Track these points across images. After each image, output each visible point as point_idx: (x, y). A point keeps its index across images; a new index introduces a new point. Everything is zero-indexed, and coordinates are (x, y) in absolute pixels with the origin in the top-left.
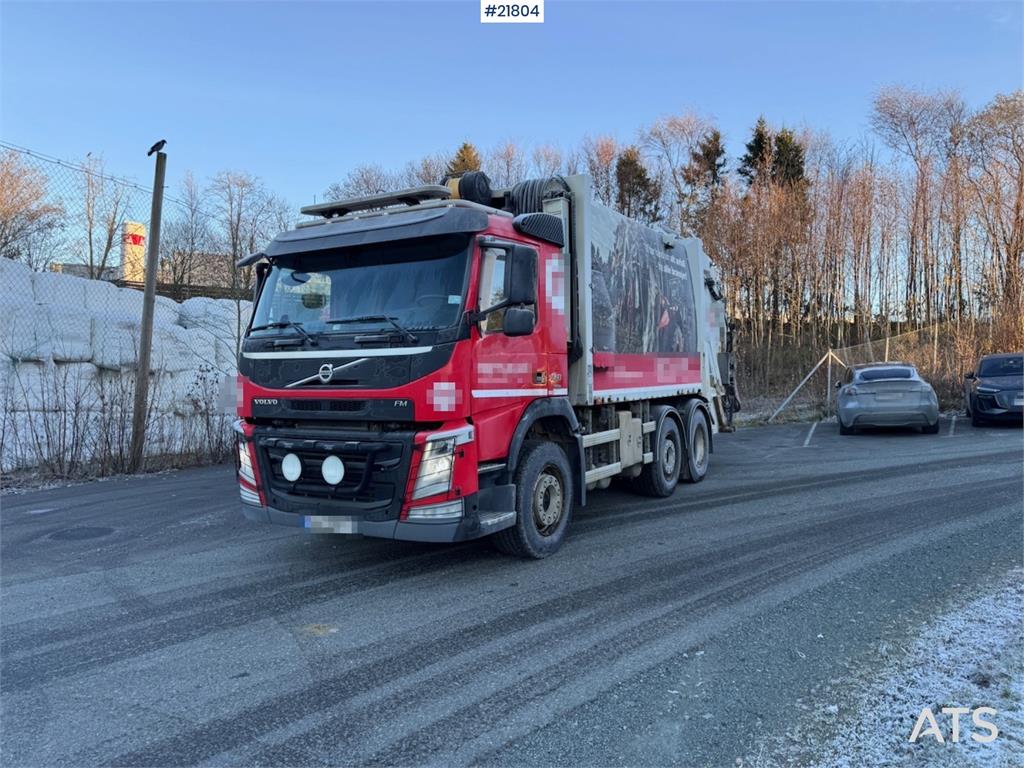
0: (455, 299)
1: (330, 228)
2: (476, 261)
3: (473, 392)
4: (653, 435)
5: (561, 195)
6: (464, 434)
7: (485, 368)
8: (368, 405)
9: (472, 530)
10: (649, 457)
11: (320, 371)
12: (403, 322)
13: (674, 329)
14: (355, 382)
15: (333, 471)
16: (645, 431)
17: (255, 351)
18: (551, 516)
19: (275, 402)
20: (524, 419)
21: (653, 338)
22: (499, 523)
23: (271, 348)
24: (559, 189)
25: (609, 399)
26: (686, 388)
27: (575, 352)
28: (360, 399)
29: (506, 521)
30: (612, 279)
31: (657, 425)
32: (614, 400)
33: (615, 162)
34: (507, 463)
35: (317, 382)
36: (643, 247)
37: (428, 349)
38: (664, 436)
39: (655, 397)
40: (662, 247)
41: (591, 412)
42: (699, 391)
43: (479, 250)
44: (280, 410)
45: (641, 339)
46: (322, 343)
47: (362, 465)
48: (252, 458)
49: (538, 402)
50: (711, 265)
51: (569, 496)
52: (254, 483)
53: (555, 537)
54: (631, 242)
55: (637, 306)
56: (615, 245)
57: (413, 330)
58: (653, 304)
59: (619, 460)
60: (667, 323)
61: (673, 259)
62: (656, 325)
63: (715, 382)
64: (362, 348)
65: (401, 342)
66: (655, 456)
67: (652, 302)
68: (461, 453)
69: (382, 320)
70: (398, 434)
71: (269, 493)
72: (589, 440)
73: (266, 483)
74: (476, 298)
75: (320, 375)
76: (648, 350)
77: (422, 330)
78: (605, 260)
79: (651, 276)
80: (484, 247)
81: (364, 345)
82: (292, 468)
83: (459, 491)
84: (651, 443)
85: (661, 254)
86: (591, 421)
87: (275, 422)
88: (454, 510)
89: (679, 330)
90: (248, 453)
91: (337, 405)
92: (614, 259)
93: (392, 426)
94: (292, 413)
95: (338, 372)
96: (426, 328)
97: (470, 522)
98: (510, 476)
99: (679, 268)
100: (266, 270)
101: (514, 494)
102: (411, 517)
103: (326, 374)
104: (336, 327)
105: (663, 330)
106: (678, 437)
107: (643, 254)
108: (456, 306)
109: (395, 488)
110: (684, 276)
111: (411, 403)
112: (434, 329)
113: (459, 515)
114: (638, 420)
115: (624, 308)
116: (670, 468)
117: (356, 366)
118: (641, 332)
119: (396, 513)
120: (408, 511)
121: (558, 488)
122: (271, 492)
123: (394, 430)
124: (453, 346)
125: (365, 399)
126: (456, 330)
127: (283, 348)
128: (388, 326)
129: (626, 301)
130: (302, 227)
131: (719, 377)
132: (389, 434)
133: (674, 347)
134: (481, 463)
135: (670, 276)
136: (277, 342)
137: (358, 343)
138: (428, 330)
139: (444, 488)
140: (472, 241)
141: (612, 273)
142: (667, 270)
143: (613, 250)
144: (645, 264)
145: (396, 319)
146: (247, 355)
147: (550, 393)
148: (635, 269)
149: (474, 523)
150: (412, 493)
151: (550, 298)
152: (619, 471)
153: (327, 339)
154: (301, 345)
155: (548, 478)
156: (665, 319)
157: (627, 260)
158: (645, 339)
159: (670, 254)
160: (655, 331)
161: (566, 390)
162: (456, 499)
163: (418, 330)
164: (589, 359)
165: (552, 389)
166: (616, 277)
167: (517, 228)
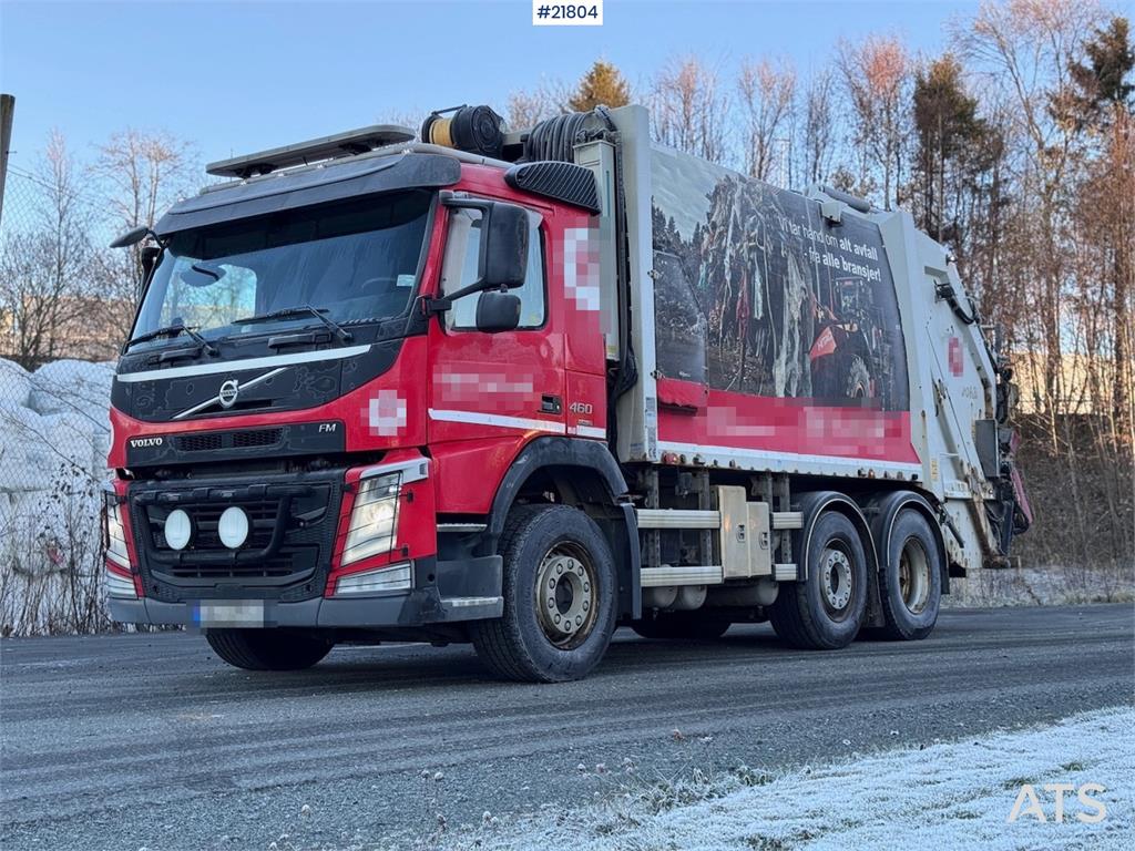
0: (406, 280)
1: (245, 190)
2: (439, 228)
3: (430, 411)
4: (796, 535)
5: (600, 136)
6: (414, 469)
7: (451, 380)
8: (284, 433)
9: (425, 608)
10: (787, 571)
11: (222, 391)
12: (335, 315)
13: (850, 362)
14: (268, 403)
15: (233, 528)
16: (777, 525)
17: (134, 370)
18: (572, 620)
19: (159, 441)
20: (520, 462)
21: (798, 373)
22: (472, 608)
23: (156, 364)
24: (601, 127)
25: (696, 460)
26: (880, 468)
27: (621, 377)
28: (273, 427)
29: (484, 606)
30: (702, 268)
31: (806, 519)
32: (709, 463)
33: (908, 89)
34: (489, 525)
35: (217, 407)
36: (776, 223)
37: (365, 348)
38: (822, 542)
39: (803, 471)
40: (822, 223)
41: (656, 473)
42: (915, 477)
43: (445, 213)
44: (165, 453)
45: (769, 371)
46: (225, 351)
47: (272, 522)
48: (125, 528)
49: (547, 441)
50: (948, 260)
51: (608, 597)
52: (126, 563)
53: (579, 654)
54: (746, 211)
55: (759, 314)
56: (709, 216)
57: (347, 324)
58: (797, 315)
59: (717, 561)
60: (832, 351)
61: (845, 245)
62: (804, 351)
63: (967, 471)
64: (278, 353)
65: (329, 342)
66: (800, 571)
67: (793, 311)
68: (412, 496)
69: (306, 314)
70: (324, 472)
71: (148, 579)
72: (650, 517)
73: (144, 564)
74: (438, 278)
75: (221, 397)
76: (787, 393)
77: (359, 324)
78: (687, 236)
79: (792, 268)
80: (454, 208)
81: (281, 348)
82: (178, 530)
83: (406, 550)
84: (793, 548)
85: (817, 235)
86: (656, 488)
87: (159, 473)
88: (401, 578)
89: (860, 365)
90: (120, 521)
91: (244, 437)
92: (706, 236)
93: (318, 463)
94: (182, 456)
95: (244, 391)
96: (364, 321)
97: (423, 597)
98: (495, 544)
99: (862, 261)
100: (155, 259)
101: (499, 569)
102: (341, 591)
103: (228, 395)
104: (246, 329)
105: (820, 362)
106: (859, 548)
107: (775, 233)
108: (407, 289)
109: (319, 551)
110: (873, 275)
111: (341, 426)
112: (375, 322)
113: (407, 585)
114: (764, 506)
115: (730, 317)
116: (839, 599)
117: (269, 380)
118: (770, 359)
119: (320, 588)
120: (336, 581)
121: (585, 578)
122: (150, 574)
123: (319, 469)
124: (400, 344)
125: (281, 426)
126: (407, 321)
127: (174, 362)
128: (315, 322)
129: (733, 304)
130: (208, 192)
131: (976, 463)
132: (312, 473)
133: (851, 393)
134: (442, 518)
135: (837, 273)
136: (164, 355)
137: (273, 347)
138: (368, 323)
139: (385, 545)
140: (434, 198)
141: (699, 259)
142: (829, 260)
143: (704, 222)
144: (777, 249)
145: (327, 311)
146: (123, 378)
147: (570, 431)
148: (754, 255)
149: (428, 599)
150: (341, 555)
151: (574, 289)
152: (718, 580)
153: (232, 345)
154: (196, 357)
155: (564, 560)
156: (827, 342)
157: (735, 240)
158: (780, 372)
159: (840, 236)
160: (802, 361)
161: (604, 431)
162: (402, 562)
163: (353, 324)
164: (648, 388)
165: (574, 426)
166: (709, 267)
167: (511, 182)
